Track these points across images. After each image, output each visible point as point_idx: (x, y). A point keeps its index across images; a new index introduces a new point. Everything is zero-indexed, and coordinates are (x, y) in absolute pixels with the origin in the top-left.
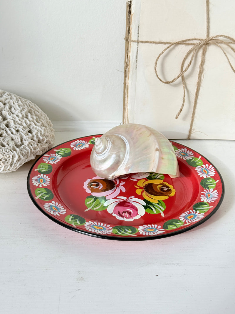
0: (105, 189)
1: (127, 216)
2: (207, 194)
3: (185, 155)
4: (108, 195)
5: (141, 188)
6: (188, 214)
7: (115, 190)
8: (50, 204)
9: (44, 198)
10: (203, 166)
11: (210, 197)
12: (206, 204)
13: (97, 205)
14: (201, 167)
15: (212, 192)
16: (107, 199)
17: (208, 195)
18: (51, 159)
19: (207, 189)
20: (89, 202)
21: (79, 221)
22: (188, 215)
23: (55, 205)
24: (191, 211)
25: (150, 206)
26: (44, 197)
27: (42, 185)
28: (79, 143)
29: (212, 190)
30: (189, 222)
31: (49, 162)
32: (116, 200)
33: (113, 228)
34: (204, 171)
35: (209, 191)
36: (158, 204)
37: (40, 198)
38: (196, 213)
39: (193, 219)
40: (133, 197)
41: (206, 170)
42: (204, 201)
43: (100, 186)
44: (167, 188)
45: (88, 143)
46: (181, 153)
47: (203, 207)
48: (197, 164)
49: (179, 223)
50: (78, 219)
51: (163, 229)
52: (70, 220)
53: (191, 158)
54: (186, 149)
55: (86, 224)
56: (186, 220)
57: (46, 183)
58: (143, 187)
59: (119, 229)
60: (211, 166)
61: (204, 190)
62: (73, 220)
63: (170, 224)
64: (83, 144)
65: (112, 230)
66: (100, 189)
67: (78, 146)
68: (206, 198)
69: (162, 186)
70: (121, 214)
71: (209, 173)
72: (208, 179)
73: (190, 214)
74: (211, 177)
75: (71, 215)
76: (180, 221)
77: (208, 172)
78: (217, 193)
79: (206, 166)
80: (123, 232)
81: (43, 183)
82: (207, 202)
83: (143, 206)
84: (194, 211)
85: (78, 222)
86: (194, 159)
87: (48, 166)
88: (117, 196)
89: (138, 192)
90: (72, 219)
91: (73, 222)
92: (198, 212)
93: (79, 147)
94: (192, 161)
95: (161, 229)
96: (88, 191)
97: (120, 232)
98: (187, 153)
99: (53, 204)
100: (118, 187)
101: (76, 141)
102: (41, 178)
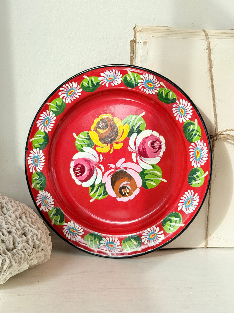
0: (127, 178)
1: (158, 143)
2: (108, 81)
3: (47, 120)
4: (136, 171)
5: (111, 146)
6: (145, 88)
7: (125, 168)
8: (184, 210)
9: (178, 219)
10: (61, 97)
11: (113, 77)
12: (126, 77)
13: (154, 175)
14: (64, 98)
15: (105, 77)
16: (142, 170)
17: (110, 80)
18: (113, 246)
19: (100, 83)
20: (152, 184)
21: (196, 174)
22: (147, 89)
23: (183, 204)
24: (140, 88)
25: (135, 130)
26: (176, 221)
27: (159, 232)
28: (68, 234)
29: (100, 79)
30: (159, 83)
31: (118, 246)
32: (139, 161)
33: (192, 143)
34: (70, 94)
35: (104, 80)
36: (129, 124)
37: (181, 222)
38: (142, 82)
39: (152, 83)
40: (129, 148)
41: (68, 92)
42: (121, 81)
43: (125, 184)
44: (101, 123)
45: (65, 225)
46: (45, 125)
47: (131, 79)
48: (59, 104)
49: (162, 92)
50: (194, 176)
51: (177, 101)
52: (199, 181)
53: (51, 112)
54: (38, 122)
55: (197, 166)
56: (157, 87)
57: (154, 230)
58: (109, 145)
59: (192, 137)
60: (61, 89)
61: (103, 85)
62: (197, 179)
63: (167, 98)
64: (69, 229)
65: (196, 142)
66: (129, 183)
67: (76, 232)
68: (116, 79)
69: (100, 128)
70: (157, 149)
71: (74, 88)
72: (83, 87)
73: (145, 87)
74: (78, 84)
75: (191, 184)
76: (159, 92)
77: (71, 89)
78: (104, 72)
79: (62, 94)
80: (194, 132)
81: (156, 232)
82: (122, 77)
83: (137, 135)
84: (139, 85)
85: (198, 174)
86: (52, 109)
87: (126, 243)
88: (134, 163)
89: (118, 146)
90: (196, 181)
91: (200, 178)
92: (140, 81)
93: (77, 230)
94: (56, 110)
95: (176, 104)
96: (137, 192)
97: (196, 134)
98: (44, 119)
99: (182, 207)
100: (119, 168)
101: (69, 238)
102: (149, 238)
